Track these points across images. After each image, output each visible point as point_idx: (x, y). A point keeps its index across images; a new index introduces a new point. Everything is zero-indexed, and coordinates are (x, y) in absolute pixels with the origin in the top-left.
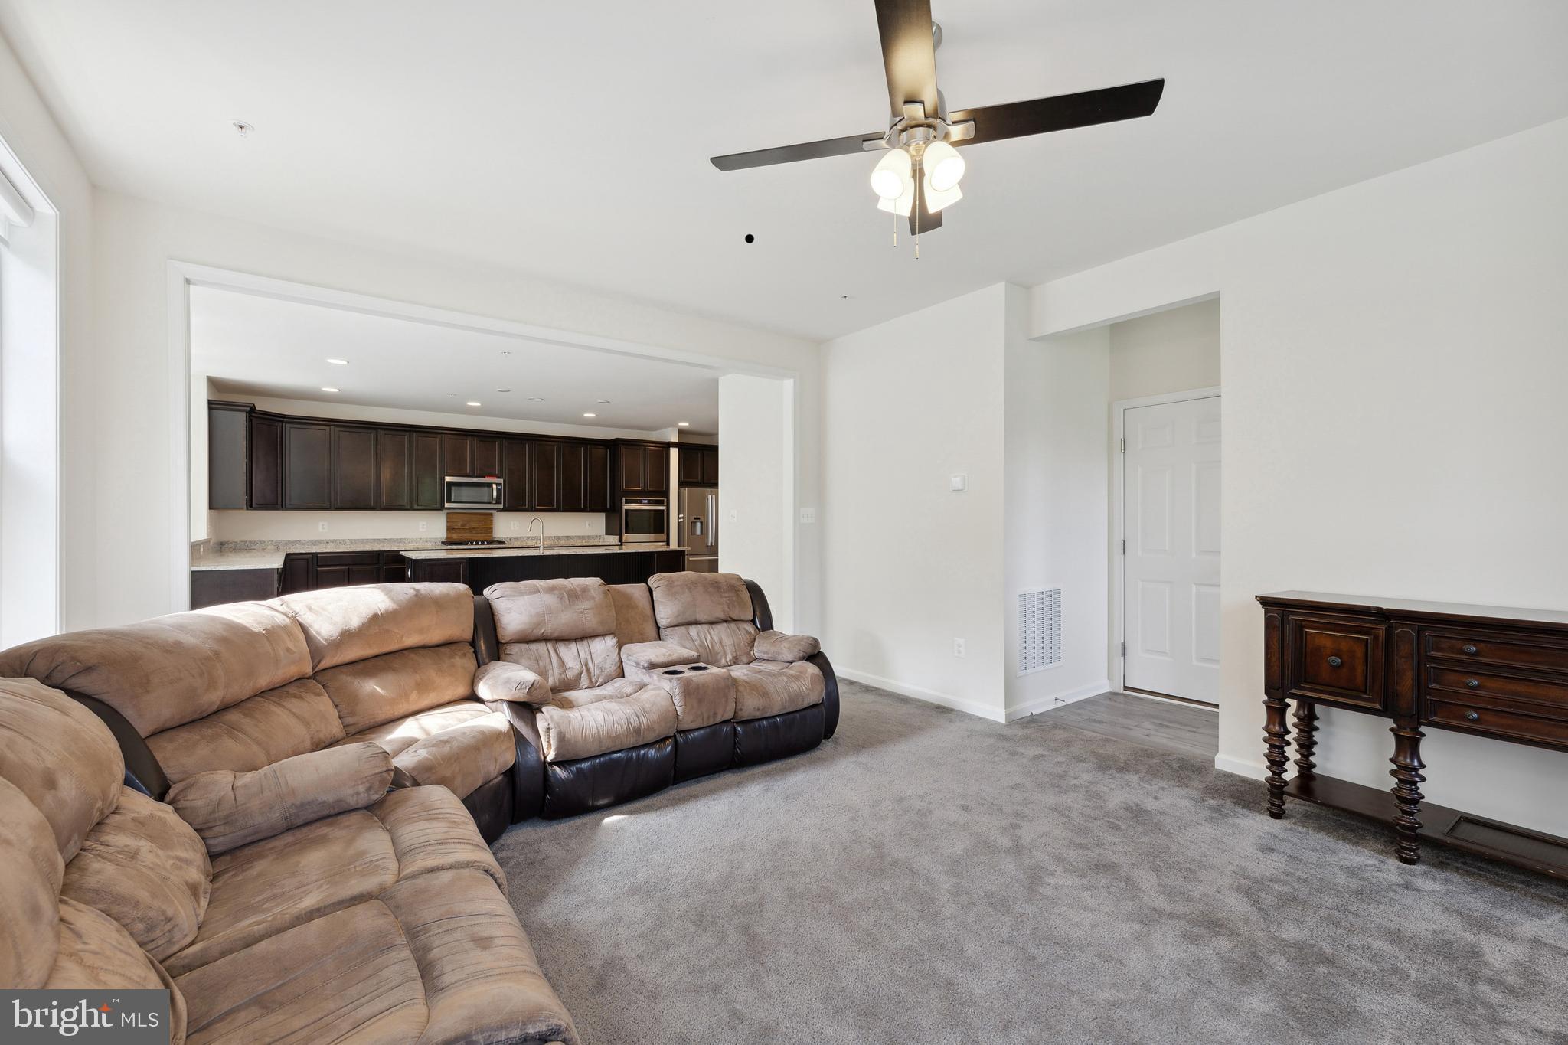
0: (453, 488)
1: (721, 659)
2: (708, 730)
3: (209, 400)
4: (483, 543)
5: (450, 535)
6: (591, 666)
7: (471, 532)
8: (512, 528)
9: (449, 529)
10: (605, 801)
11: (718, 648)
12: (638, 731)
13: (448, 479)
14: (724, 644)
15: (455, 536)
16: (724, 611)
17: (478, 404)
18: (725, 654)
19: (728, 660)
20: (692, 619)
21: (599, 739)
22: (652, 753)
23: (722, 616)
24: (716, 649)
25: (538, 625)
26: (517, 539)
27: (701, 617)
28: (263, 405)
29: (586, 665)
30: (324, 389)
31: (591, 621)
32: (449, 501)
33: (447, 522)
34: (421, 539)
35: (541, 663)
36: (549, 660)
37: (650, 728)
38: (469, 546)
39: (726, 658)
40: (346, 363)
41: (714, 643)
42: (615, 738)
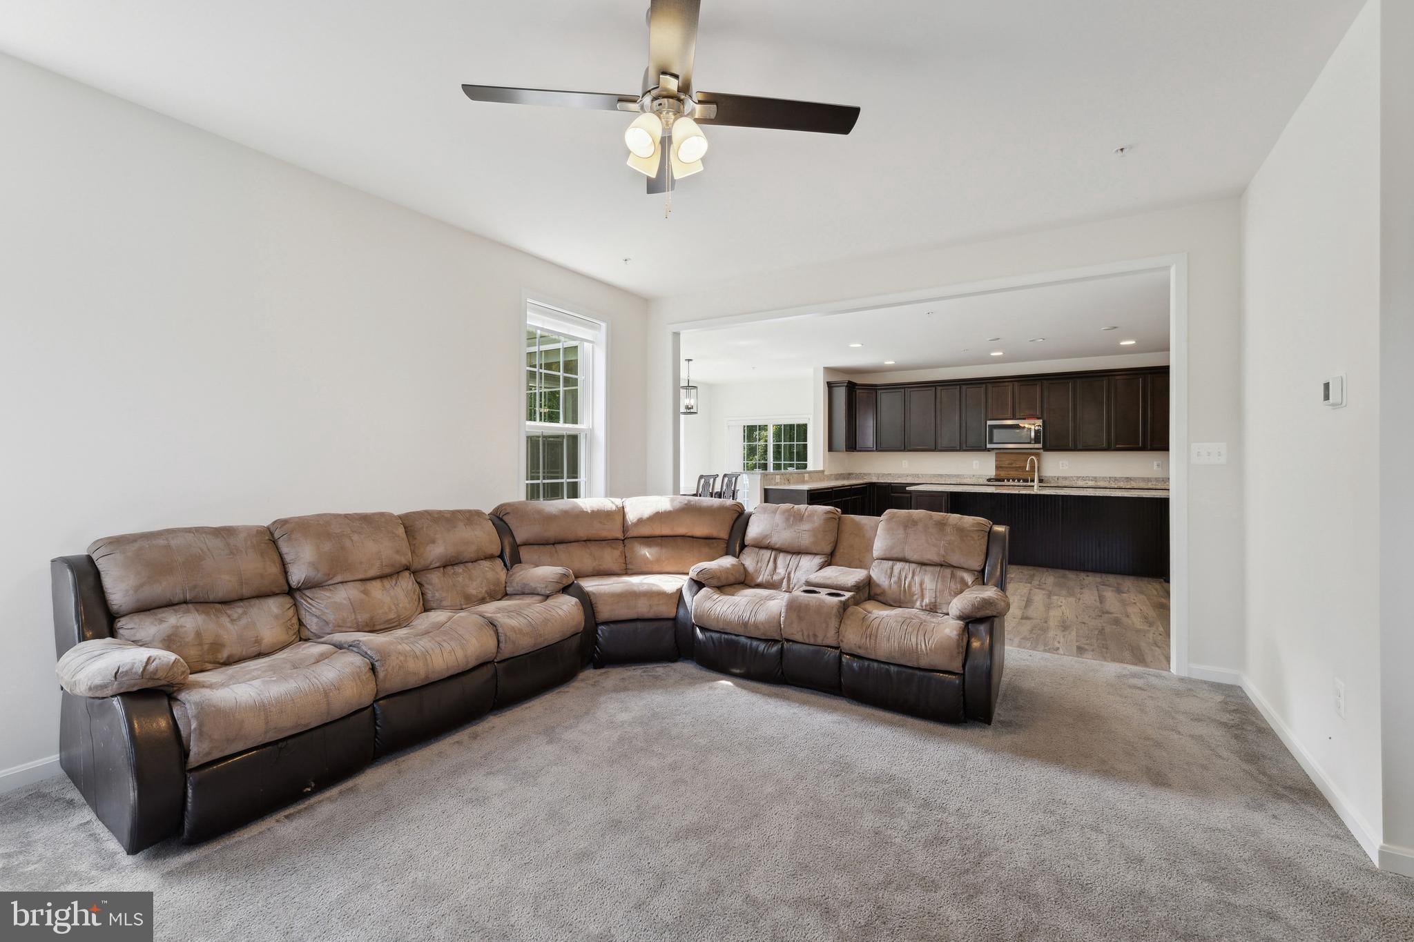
0: (995, 431)
1: (917, 600)
2: (811, 648)
3: (827, 382)
4: (1019, 481)
5: (998, 473)
6: (792, 575)
7: (1016, 470)
8: (1061, 468)
9: (998, 468)
10: (738, 671)
11: (916, 589)
12: (745, 624)
13: (989, 423)
14: (924, 586)
15: (1003, 474)
16: (938, 554)
17: (1001, 354)
18: (922, 597)
19: (924, 604)
20: (900, 555)
21: (717, 619)
22: (762, 646)
23: (936, 559)
24: (914, 589)
25: (766, 537)
26: (1065, 478)
27: (909, 554)
28: (858, 380)
29: (789, 574)
30: (886, 363)
31: (806, 540)
32: (991, 442)
33: (996, 461)
34: (974, 476)
35: (759, 564)
36: (766, 563)
37: (756, 626)
38: (1006, 483)
39: (922, 601)
40: (860, 345)
41: (913, 584)
42: (729, 623)
